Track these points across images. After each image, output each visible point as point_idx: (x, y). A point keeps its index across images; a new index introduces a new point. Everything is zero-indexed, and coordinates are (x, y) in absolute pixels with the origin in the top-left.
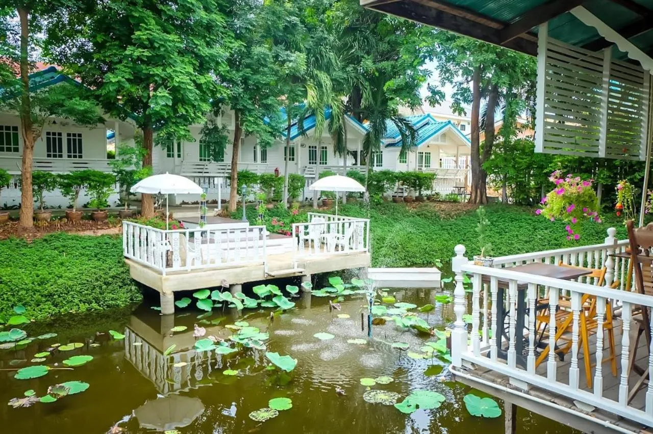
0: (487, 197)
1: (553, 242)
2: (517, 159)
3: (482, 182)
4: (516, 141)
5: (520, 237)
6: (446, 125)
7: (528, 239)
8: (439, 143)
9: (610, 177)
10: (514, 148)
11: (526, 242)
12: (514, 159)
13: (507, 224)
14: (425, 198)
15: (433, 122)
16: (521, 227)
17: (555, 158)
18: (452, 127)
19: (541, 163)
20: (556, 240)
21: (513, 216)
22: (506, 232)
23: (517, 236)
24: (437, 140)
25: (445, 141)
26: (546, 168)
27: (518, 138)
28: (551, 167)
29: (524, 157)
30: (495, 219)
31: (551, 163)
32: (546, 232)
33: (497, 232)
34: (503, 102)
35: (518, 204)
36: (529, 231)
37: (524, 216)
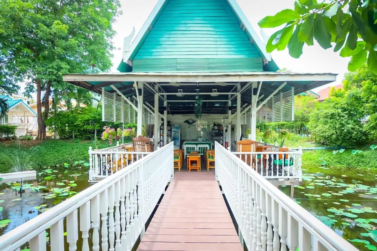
0: (46, 137)
1: (81, 153)
2: (61, 119)
3: (44, 130)
4: (60, 111)
5: (67, 153)
6: (19, 102)
7: (70, 153)
8: (15, 110)
9: (99, 126)
10: (59, 114)
11: (70, 154)
12: (60, 120)
13: (60, 148)
14: (11, 138)
15: (10, 99)
16: (67, 148)
17: (78, 119)
18: (22, 103)
19: (73, 121)
20: (82, 152)
21: (62, 144)
22: (60, 151)
23: (65, 152)
24: (13, 109)
25: (18, 110)
26: (75, 123)
27: (62, 110)
28: (77, 122)
29: (65, 118)
30: (54, 146)
31: (77, 121)
32: (77, 149)
33: (56, 152)
34: (52, 94)
35: (61, 139)
36: (70, 149)
37: (67, 144)
